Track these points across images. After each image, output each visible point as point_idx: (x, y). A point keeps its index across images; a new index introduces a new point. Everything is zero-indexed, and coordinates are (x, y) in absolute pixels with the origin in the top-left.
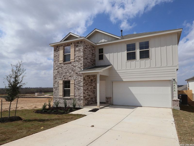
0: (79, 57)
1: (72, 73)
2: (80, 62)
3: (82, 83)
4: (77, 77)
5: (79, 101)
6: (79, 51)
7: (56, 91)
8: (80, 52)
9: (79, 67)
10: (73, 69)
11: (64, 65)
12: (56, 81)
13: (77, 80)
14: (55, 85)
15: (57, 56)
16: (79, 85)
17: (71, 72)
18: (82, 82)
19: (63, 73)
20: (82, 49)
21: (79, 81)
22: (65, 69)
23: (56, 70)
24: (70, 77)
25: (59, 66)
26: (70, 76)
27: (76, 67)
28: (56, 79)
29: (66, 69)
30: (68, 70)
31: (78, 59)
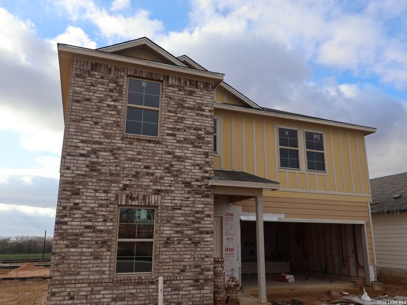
0: (200, 132)
1: (168, 179)
2: (200, 147)
3: (208, 219)
4: (187, 196)
5: (196, 290)
6: (197, 112)
7: (73, 250)
8: (202, 115)
9: (198, 165)
10: (172, 166)
11: (131, 143)
12: (77, 204)
13: (186, 209)
14: (66, 223)
15: (89, 100)
16: (196, 225)
17: (162, 178)
18: (209, 216)
19: (118, 175)
20: (210, 108)
21: (197, 212)
22: (133, 159)
23: (82, 155)
24: (156, 194)
25: (101, 143)
26: (158, 192)
27: (183, 161)
28: (77, 194)
29: (139, 160)
30: (147, 167)
31: (194, 137)
